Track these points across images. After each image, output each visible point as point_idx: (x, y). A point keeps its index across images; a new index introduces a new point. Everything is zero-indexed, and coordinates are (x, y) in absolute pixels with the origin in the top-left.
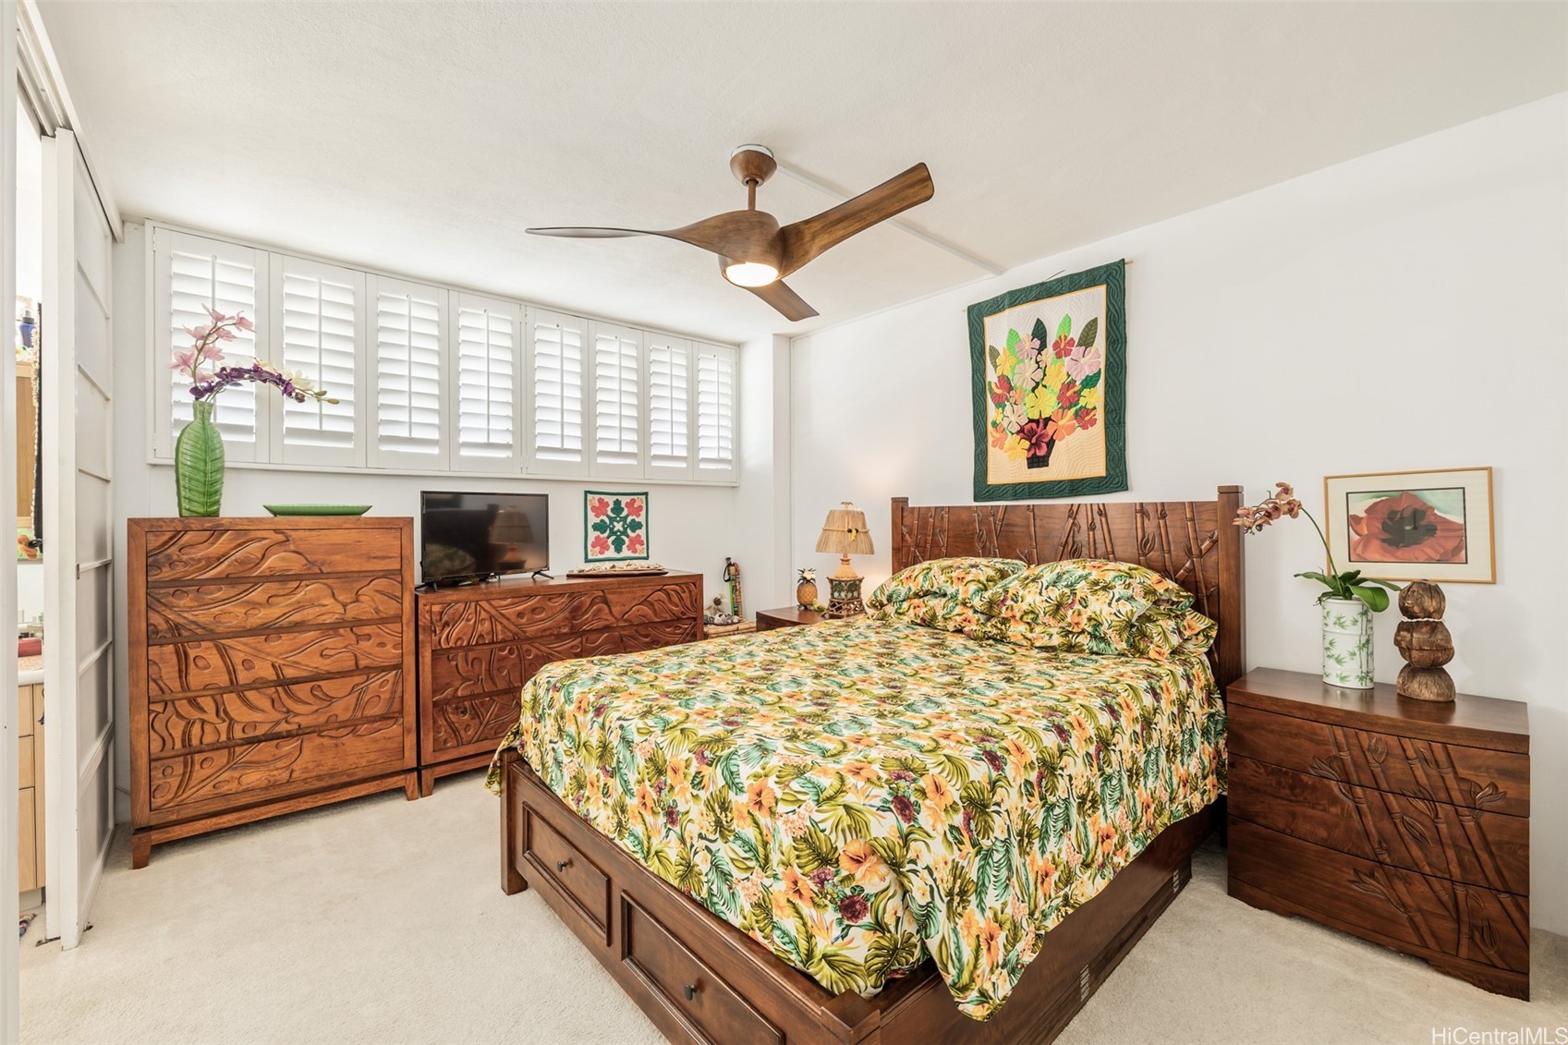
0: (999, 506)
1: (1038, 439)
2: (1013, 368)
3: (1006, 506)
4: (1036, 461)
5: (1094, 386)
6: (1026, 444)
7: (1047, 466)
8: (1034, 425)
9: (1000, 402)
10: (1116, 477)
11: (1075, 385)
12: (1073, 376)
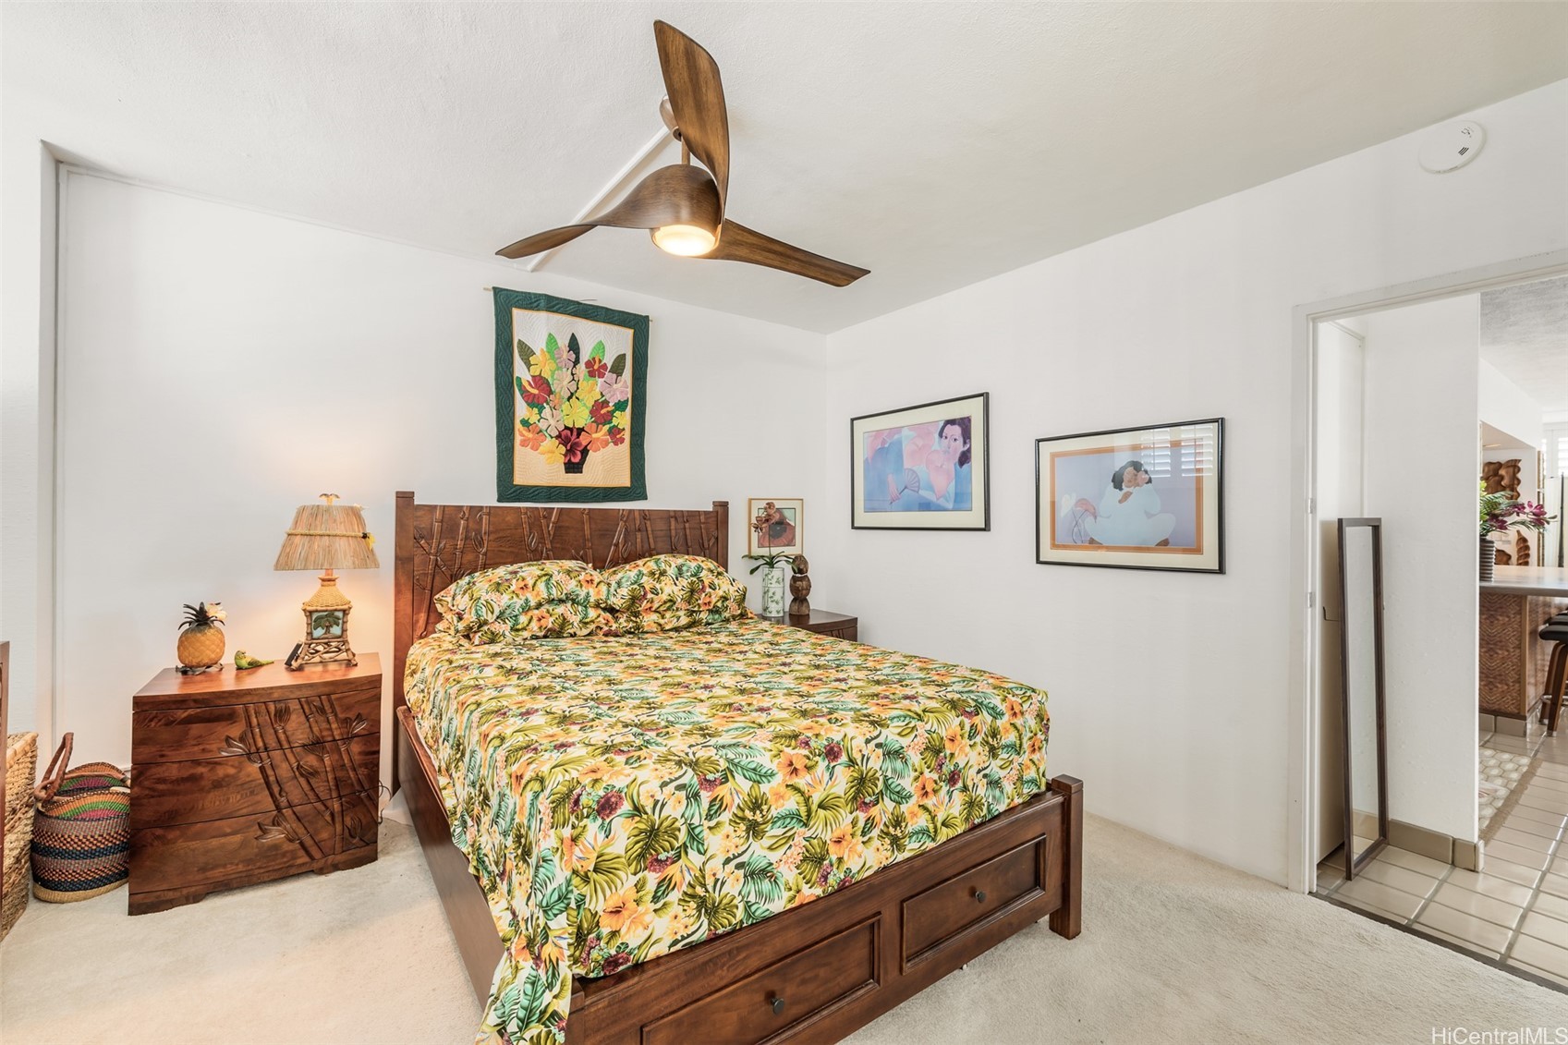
0: (554, 508)
1: (574, 448)
2: (553, 373)
3: (562, 509)
4: (572, 467)
5: (624, 410)
6: (563, 449)
7: (581, 472)
8: (569, 432)
9: (534, 402)
10: (637, 489)
11: (608, 406)
12: (607, 397)
